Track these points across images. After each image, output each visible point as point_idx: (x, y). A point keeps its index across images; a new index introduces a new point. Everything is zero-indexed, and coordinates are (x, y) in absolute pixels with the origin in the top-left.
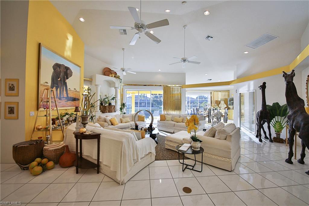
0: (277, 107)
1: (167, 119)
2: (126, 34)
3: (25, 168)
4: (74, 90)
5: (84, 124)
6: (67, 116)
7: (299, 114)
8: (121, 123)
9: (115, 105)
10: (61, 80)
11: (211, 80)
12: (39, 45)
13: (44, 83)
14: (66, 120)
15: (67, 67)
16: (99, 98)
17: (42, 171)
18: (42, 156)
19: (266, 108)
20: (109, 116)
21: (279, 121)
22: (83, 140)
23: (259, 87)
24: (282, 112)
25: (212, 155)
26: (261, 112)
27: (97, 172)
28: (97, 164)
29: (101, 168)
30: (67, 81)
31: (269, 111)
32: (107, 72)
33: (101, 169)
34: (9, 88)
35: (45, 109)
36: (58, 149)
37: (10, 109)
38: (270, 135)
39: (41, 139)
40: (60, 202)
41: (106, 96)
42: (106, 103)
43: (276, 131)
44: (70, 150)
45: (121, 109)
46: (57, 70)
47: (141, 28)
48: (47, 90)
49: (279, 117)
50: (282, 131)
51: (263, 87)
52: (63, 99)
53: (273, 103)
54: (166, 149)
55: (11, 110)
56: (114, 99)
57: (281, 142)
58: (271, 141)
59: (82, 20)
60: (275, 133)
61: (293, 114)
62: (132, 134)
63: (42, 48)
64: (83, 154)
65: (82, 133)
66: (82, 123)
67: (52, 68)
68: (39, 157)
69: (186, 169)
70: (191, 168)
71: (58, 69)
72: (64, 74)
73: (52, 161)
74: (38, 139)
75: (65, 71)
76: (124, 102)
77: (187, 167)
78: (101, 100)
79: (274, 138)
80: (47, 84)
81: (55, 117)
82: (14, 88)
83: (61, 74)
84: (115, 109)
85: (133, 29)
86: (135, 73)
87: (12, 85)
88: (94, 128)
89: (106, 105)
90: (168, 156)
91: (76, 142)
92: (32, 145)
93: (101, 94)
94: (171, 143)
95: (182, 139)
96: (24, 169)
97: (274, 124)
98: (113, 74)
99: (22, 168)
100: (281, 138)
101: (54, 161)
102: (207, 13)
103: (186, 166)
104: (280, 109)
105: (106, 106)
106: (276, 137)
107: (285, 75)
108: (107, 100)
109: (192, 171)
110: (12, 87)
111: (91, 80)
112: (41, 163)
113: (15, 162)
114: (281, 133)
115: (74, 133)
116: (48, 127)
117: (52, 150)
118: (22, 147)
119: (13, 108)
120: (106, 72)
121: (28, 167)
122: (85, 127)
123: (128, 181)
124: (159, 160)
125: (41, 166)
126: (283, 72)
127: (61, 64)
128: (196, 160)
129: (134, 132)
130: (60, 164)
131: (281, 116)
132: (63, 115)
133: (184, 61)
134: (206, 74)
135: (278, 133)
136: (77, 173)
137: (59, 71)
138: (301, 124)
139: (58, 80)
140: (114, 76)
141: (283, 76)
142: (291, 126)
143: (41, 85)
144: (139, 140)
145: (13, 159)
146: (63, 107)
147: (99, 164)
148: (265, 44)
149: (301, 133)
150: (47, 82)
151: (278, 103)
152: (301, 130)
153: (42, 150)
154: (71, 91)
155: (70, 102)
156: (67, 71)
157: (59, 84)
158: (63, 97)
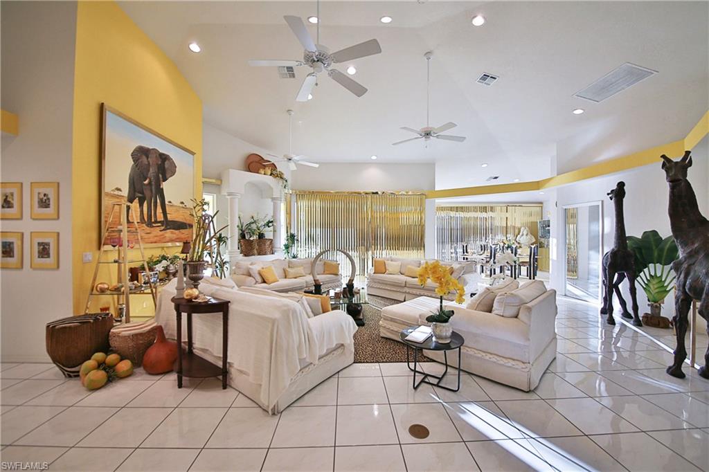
0: (653, 243)
1: (390, 270)
2: (294, 77)
3: (71, 374)
4: (181, 205)
5: (195, 281)
6: (164, 262)
7: (700, 258)
8: (286, 277)
9: (272, 238)
10: (150, 183)
11: (496, 178)
12: (102, 107)
13: (112, 190)
14: (161, 271)
15: (164, 154)
16: (237, 222)
17: (106, 380)
18: (107, 349)
19: (626, 243)
20: (258, 263)
21: (659, 275)
22: (195, 316)
23: (608, 194)
24: (665, 253)
25: (484, 354)
26: (614, 254)
27: (223, 386)
28: (221, 367)
29: (231, 376)
30: (165, 185)
31: (634, 251)
32: (255, 164)
33: (231, 379)
34: (39, 202)
35: (114, 246)
36: (141, 334)
37: (42, 247)
38: (635, 307)
39: (107, 312)
40: (138, 448)
41: (253, 218)
42: (253, 234)
43: (651, 298)
44: (167, 337)
45: (287, 247)
46: (142, 162)
47: (318, 61)
48: (118, 206)
49: (658, 265)
50: (665, 299)
51: (619, 194)
52: (157, 225)
53: (645, 233)
54: (382, 337)
55: (44, 249)
56: (270, 224)
57: (662, 325)
58: (638, 323)
59: (195, 47)
60: (649, 305)
61: (686, 258)
62: (300, 303)
63: (107, 115)
64: (194, 346)
65: (190, 301)
66: (191, 278)
67: (131, 157)
68: (99, 352)
69: (423, 384)
70: (435, 381)
71: (144, 159)
72: (157, 170)
73: (128, 359)
74: (99, 312)
75: (160, 163)
76: (292, 232)
77: (426, 380)
78: (242, 227)
79: (646, 316)
80: (120, 192)
81: (137, 265)
82: (49, 201)
83: (151, 169)
84: (272, 247)
85: (301, 65)
86: (317, 166)
87: (45, 195)
88: (217, 290)
89: (252, 239)
90: (385, 354)
91: (177, 319)
92: (85, 325)
93: (240, 213)
94: (392, 323)
95: (418, 316)
96: (70, 376)
97: (646, 282)
98: (267, 168)
99: (66, 373)
100: (662, 315)
101: (132, 359)
102: (479, 21)
103: (424, 378)
104: (660, 246)
105: (252, 241)
106: (650, 313)
107: (667, 164)
108: (254, 226)
109: (436, 388)
110: (44, 201)
111: (219, 182)
112: (104, 362)
113: (51, 361)
114: (663, 303)
115: (173, 300)
116: (122, 286)
117: (129, 337)
118: (65, 327)
119: (48, 244)
120: (251, 163)
121: (78, 372)
122: (196, 287)
123: (288, 407)
124: (364, 362)
125: (104, 369)
126: (663, 156)
127: (151, 148)
128: (448, 364)
129: (304, 297)
130: (145, 368)
131: (663, 262)
132: (154, 260)
133: (428, 134)
134: (485, 165)
135: (656, 304)
136: (180, 386)
137: (147, 163)
138: (705, 281)
139: (145, 185)
140: (269, 174)
141: (664, 166)
142: (681, 289)
143: (107, 194)
144: (315, 316)
145: (48, 355)
146: (155, 242)
147: (226, 369)
148: (623, 89)
149: (705, 305)
150: (119, 187)
151: (656, 232)
152: (704, 296)
153: (107, 336)
154: (175, 208)
155: (172, 233)
156: (164, 164)
157: (147, 193)
158: (156, 222)
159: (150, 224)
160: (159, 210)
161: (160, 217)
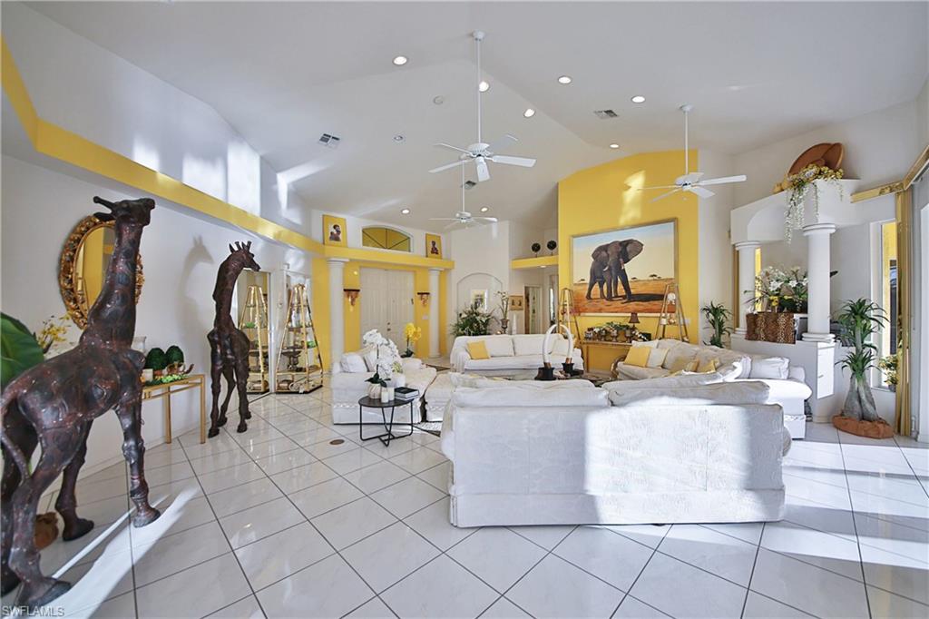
4: (652, 278)
10: (610, 269)
13: (577, 282)
15: (624, 241)
46: (602, 256)
71: (603, 253)
72: (617, 256)
75: (621, 250)
83: (612, 258)
137: (606, 256)
139: (604, 271)
143: (575, 285)
150: (582, 278)
154: (641, 283)
155: (637, 305)
156: (626, 249)
157: (606, 276)
158: (617, 296)
159: (610, 298)
160: (620, 287)
161: (621, 290)
